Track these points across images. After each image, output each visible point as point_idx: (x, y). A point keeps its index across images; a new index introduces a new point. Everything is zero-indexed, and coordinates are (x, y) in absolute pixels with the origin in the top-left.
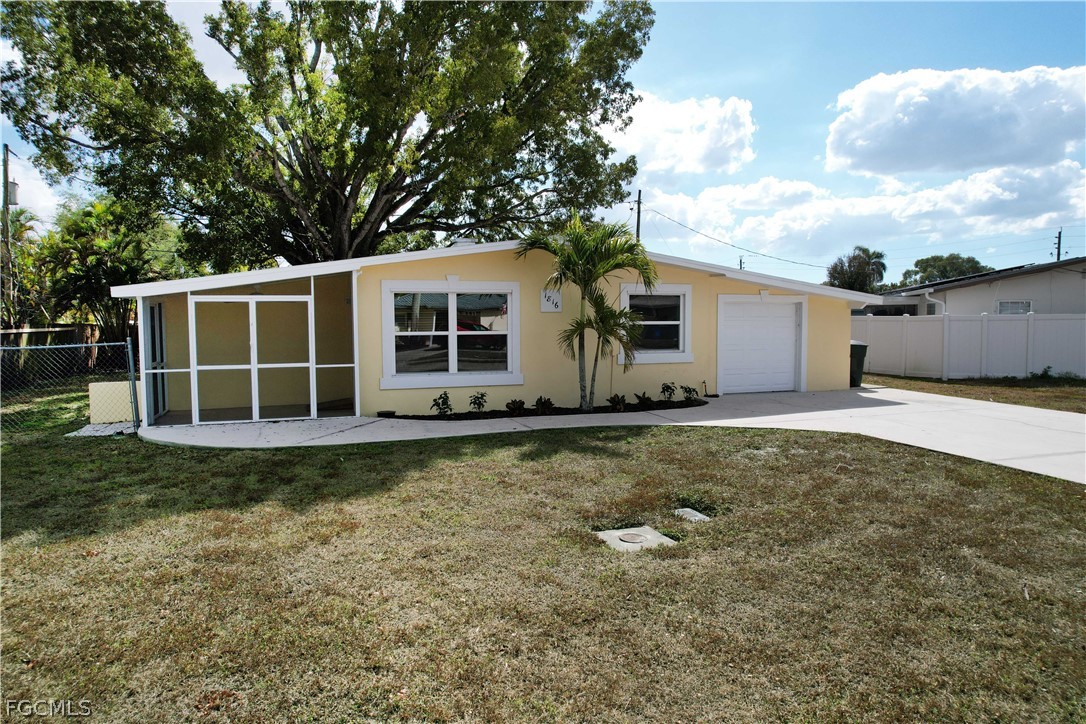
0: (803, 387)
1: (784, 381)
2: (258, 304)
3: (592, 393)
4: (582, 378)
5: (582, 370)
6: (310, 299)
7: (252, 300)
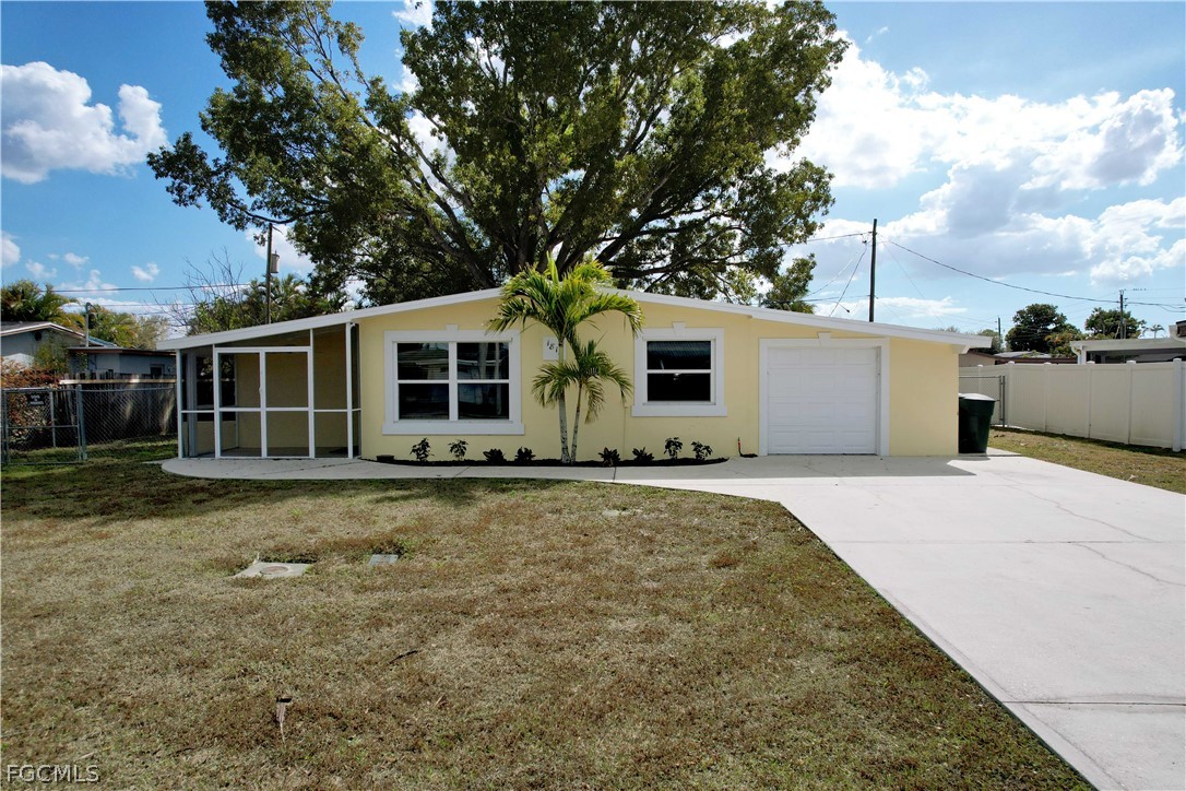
0: (884, 451)
1: (861, 442)
2: (268, 355)
3: (574, 446)
4: (563, 429)
5: (563, 421)
6: (309, 350)
7: (262, 351)
